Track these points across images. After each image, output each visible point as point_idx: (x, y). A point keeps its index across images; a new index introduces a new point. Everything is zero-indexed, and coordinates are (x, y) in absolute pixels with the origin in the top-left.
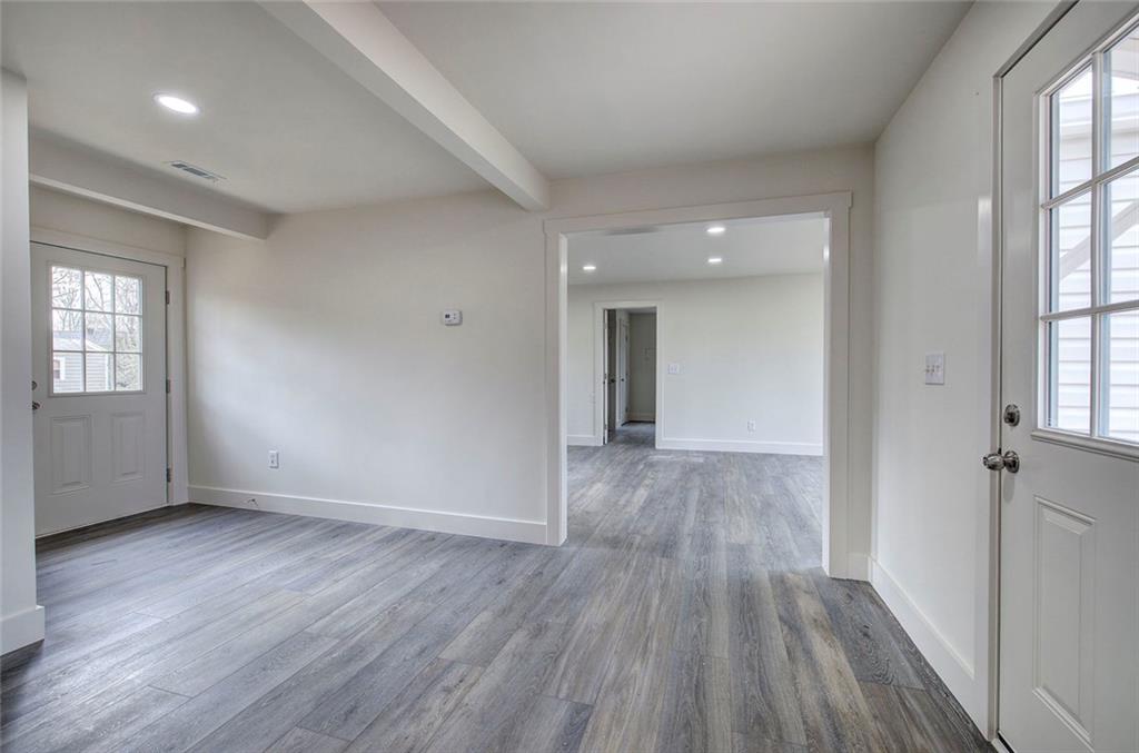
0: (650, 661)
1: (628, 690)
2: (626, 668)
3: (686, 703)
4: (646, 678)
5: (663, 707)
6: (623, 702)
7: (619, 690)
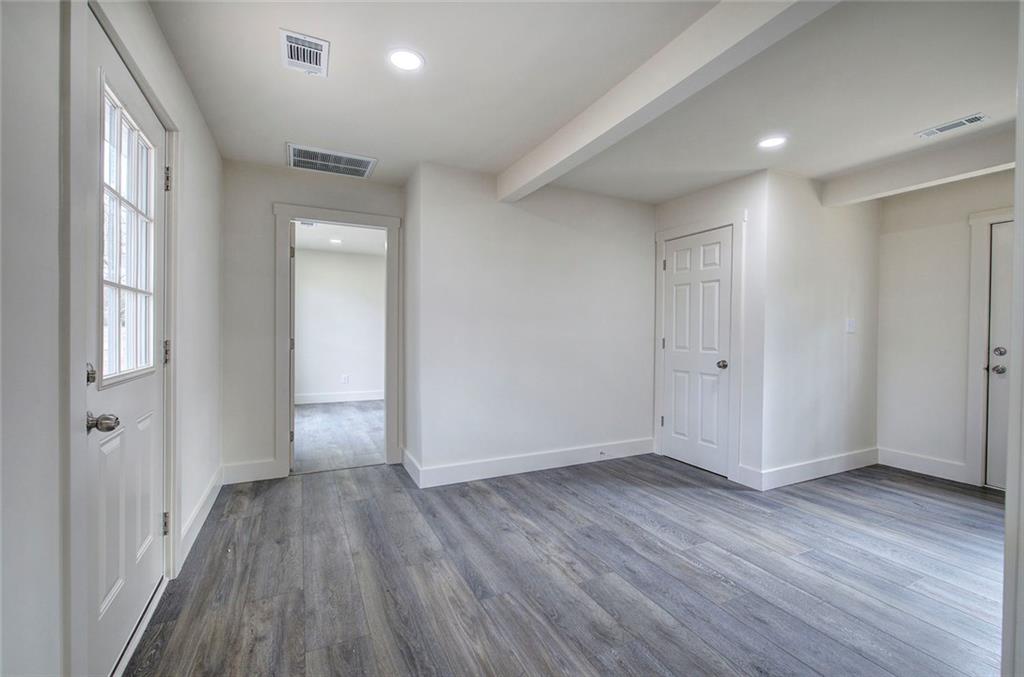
0: (472, 661)
1: (467, 624)
2: (486, 642)
3: (415, 638)
4: (461, 641)
5: (430, 624)
6: (463, 614)
7: (473, 619)
